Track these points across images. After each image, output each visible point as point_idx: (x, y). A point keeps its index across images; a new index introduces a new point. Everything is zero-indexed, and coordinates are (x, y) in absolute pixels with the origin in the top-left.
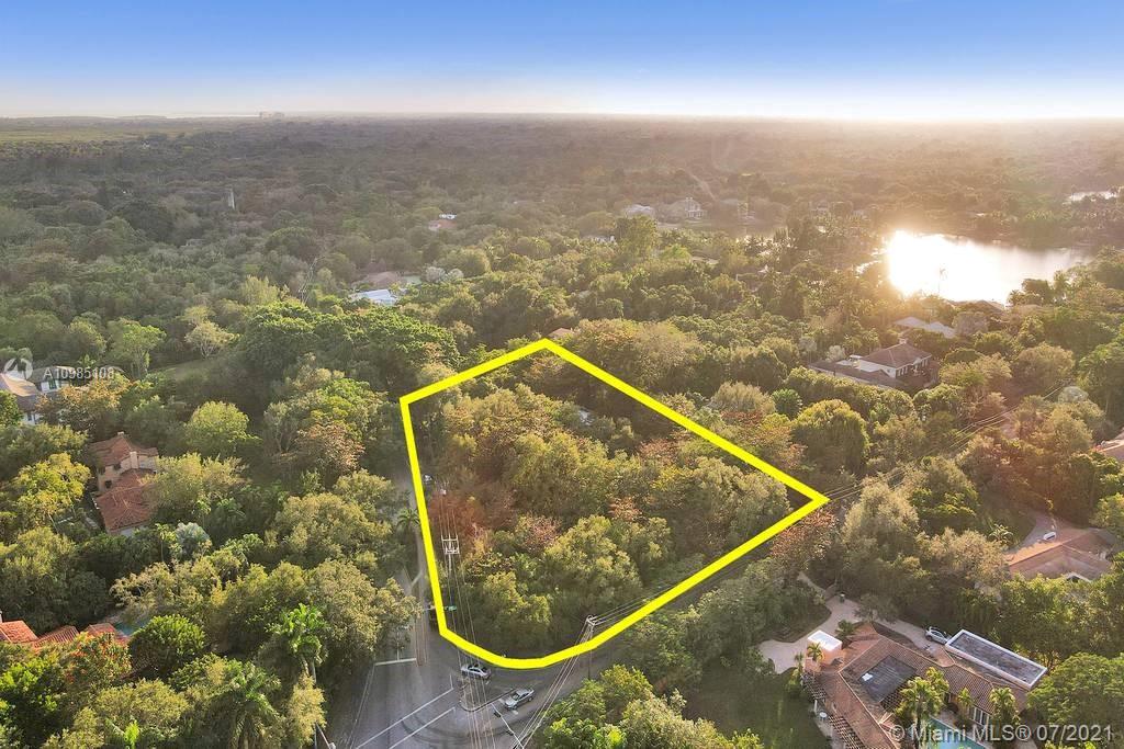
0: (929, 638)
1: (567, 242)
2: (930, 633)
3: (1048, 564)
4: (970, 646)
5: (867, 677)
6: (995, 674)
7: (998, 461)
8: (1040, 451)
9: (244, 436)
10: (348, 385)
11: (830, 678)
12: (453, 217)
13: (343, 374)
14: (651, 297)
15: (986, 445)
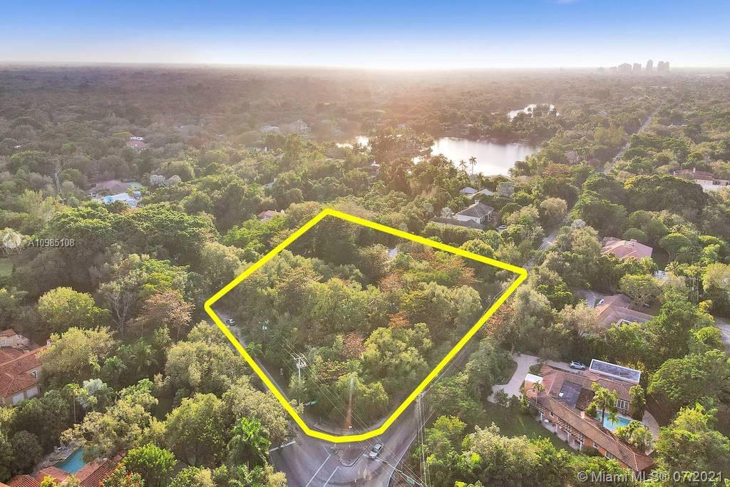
0: (573, 367)
1: (240, 152)
2: (573, 364)
3: (609, 316)
4: (600, 367)
5: (561, 395)
6: (619, 379)
7: (563, 265)
8: (580, 256)
9: (96, 310)
10: (156, 263)
11: (544, 399)
12: (141, 139)
13: (148, 256)
14: (316, 185)
15: (556, 256)
